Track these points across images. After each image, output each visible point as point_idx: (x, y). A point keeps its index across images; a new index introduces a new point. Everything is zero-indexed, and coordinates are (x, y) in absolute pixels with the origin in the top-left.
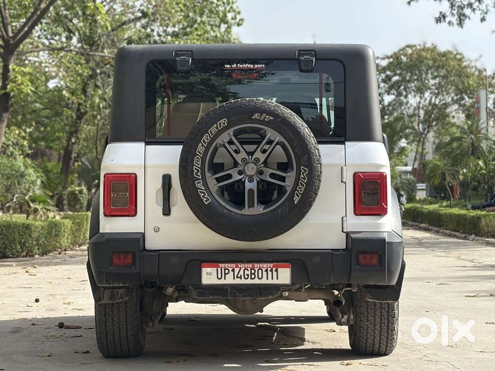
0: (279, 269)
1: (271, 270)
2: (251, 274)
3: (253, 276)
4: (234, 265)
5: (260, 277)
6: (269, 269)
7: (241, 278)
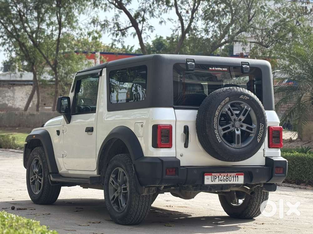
0: (239, 176)
2: (227, 179)
3: (227, 180)
4: (219, 174)
5: (230, 180)
6: (234, 176)
7: (222, 181)
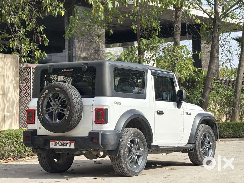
0: (71, 143)
1: (69, 143)
2: (64, 144)
4: (59, 141)
5: (66, 146)
6: (68, 143)
7: (61, 146)
